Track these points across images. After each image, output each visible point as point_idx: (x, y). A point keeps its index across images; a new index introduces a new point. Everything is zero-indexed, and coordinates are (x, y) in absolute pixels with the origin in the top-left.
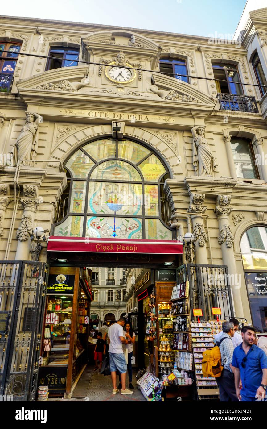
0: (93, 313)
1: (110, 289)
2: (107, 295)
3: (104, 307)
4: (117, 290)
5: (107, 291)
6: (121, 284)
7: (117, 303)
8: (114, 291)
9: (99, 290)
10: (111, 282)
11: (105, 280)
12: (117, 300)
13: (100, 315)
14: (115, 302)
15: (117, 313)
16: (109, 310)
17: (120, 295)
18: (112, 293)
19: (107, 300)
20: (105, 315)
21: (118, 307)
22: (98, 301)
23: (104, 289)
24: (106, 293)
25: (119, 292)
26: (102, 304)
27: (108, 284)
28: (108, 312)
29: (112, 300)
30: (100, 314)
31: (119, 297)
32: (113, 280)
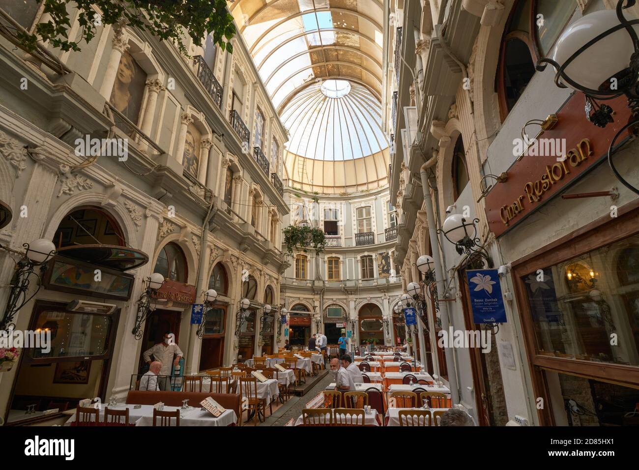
0: (333, 304)
1: (366, 254)
2: (359, 265)
3: (355, 291)
4: (381, 254)
5: (359, 258)
6: (386, 240)
7: (383, 281)
8: (374, 257)
9: (341, 257)
10: (366, 237)
11: (354, 236)
12: (383, 275)
13: (349, 309)
14: (378, 280)
15: (386, 302)
16: (367, 298)
17: (388, 264)
18: (371, 261)
19: (360, 277)
20: (359, 308)
21: (387, 288)
22: (342, 279)
23: (353, 255)
24: (357, 261)
25: (386, 258)
26: (349, 284)
27: (359, 243)
28: (365, 302)
29: (372, 275)
30: (348, 306)
31: (385, 268)
32: (371, 233)
